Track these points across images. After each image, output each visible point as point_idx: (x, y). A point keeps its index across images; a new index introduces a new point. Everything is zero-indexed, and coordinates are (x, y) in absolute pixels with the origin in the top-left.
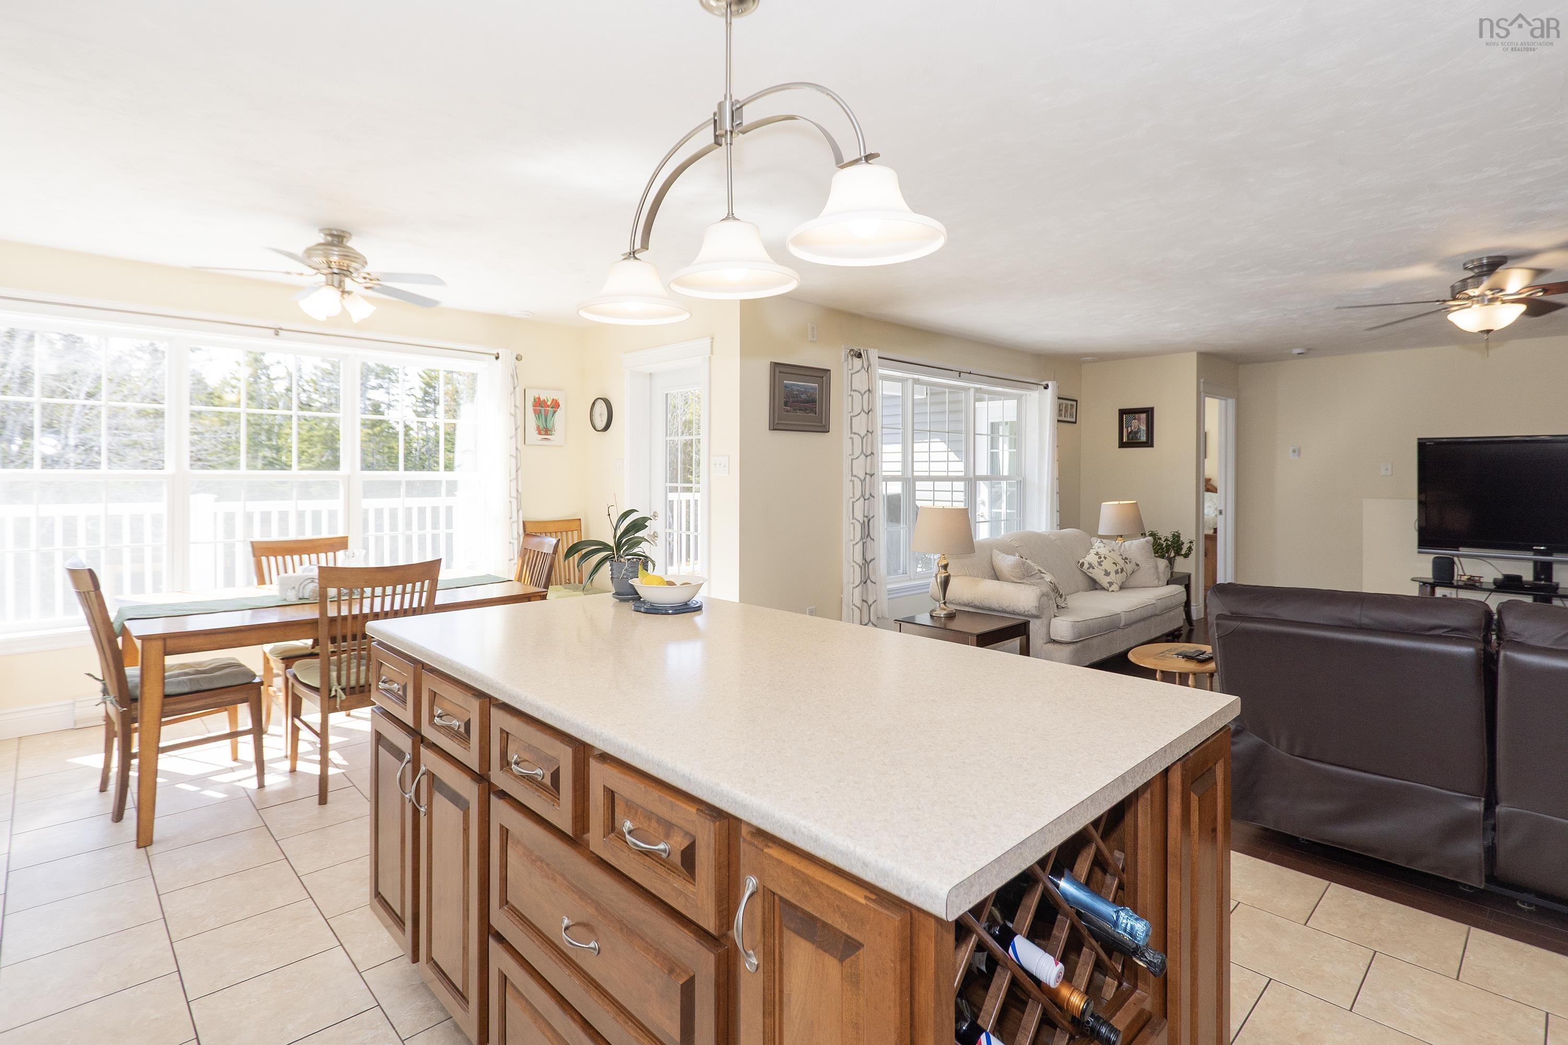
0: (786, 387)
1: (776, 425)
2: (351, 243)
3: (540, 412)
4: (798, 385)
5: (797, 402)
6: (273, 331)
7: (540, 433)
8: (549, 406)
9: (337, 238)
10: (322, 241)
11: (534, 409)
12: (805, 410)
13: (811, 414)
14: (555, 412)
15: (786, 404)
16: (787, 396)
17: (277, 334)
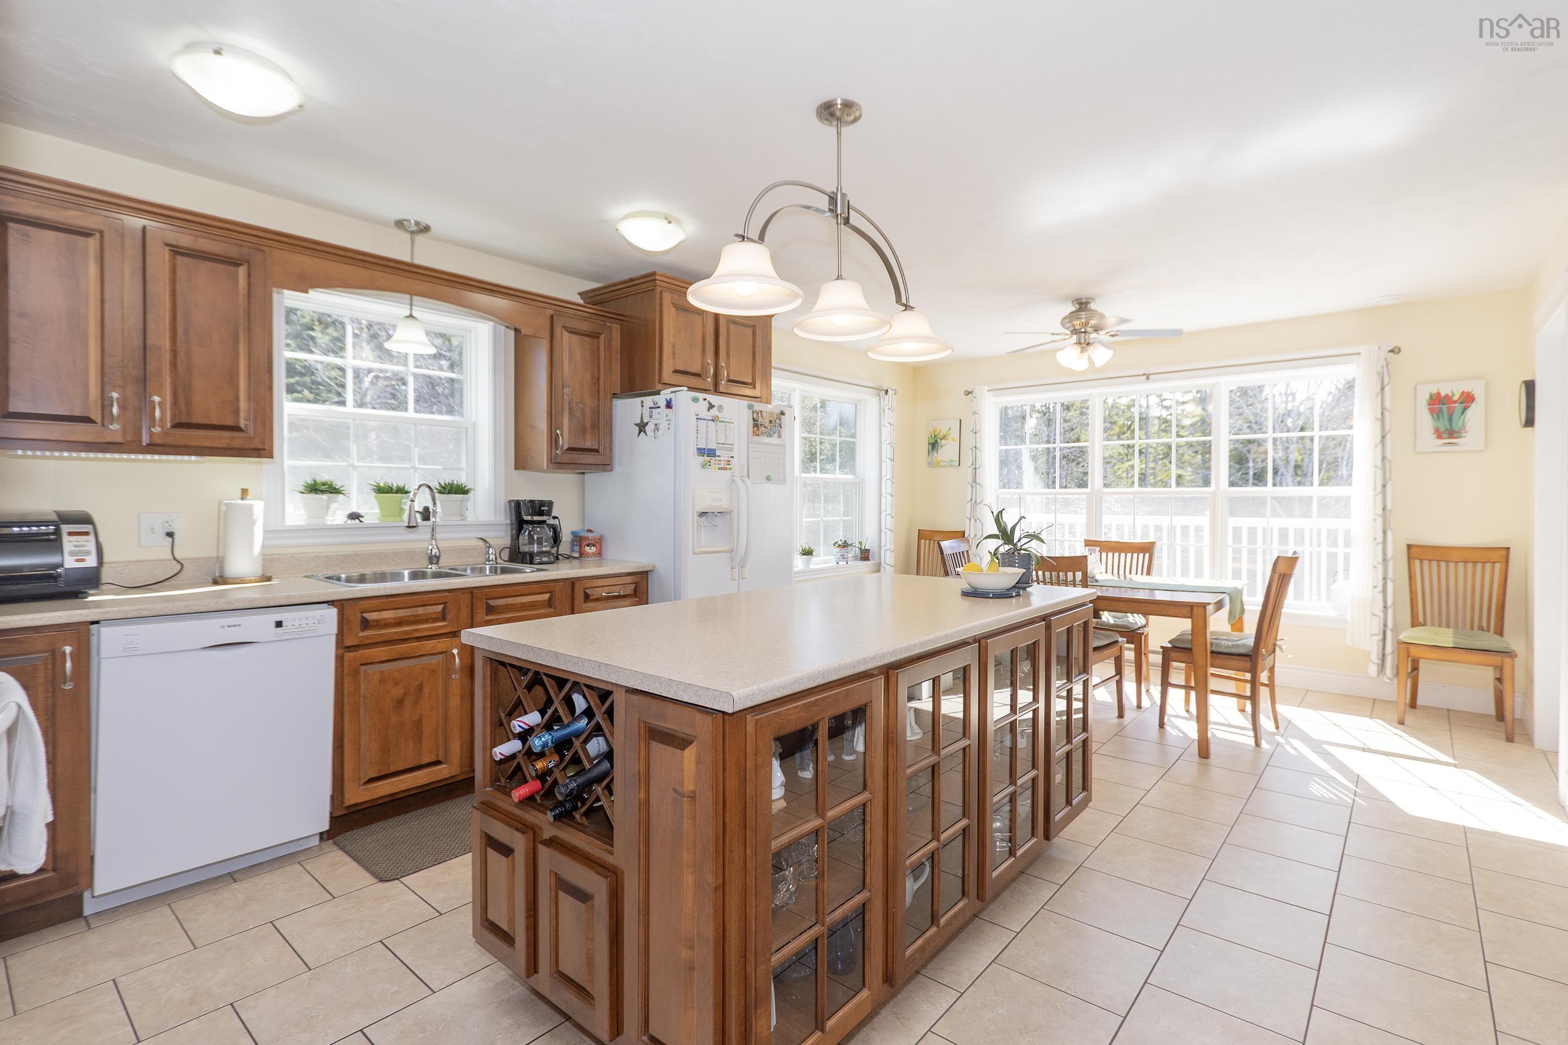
2: (1092, 306)
3: (1441, 410)
6: (1145, 377)
7: (1439, 437)
8: (1455, 402)
9: (1083, 305)
10: (1074, 309)
11: (1429, 409)
14: (1465, 409)
17: (1148, 379)
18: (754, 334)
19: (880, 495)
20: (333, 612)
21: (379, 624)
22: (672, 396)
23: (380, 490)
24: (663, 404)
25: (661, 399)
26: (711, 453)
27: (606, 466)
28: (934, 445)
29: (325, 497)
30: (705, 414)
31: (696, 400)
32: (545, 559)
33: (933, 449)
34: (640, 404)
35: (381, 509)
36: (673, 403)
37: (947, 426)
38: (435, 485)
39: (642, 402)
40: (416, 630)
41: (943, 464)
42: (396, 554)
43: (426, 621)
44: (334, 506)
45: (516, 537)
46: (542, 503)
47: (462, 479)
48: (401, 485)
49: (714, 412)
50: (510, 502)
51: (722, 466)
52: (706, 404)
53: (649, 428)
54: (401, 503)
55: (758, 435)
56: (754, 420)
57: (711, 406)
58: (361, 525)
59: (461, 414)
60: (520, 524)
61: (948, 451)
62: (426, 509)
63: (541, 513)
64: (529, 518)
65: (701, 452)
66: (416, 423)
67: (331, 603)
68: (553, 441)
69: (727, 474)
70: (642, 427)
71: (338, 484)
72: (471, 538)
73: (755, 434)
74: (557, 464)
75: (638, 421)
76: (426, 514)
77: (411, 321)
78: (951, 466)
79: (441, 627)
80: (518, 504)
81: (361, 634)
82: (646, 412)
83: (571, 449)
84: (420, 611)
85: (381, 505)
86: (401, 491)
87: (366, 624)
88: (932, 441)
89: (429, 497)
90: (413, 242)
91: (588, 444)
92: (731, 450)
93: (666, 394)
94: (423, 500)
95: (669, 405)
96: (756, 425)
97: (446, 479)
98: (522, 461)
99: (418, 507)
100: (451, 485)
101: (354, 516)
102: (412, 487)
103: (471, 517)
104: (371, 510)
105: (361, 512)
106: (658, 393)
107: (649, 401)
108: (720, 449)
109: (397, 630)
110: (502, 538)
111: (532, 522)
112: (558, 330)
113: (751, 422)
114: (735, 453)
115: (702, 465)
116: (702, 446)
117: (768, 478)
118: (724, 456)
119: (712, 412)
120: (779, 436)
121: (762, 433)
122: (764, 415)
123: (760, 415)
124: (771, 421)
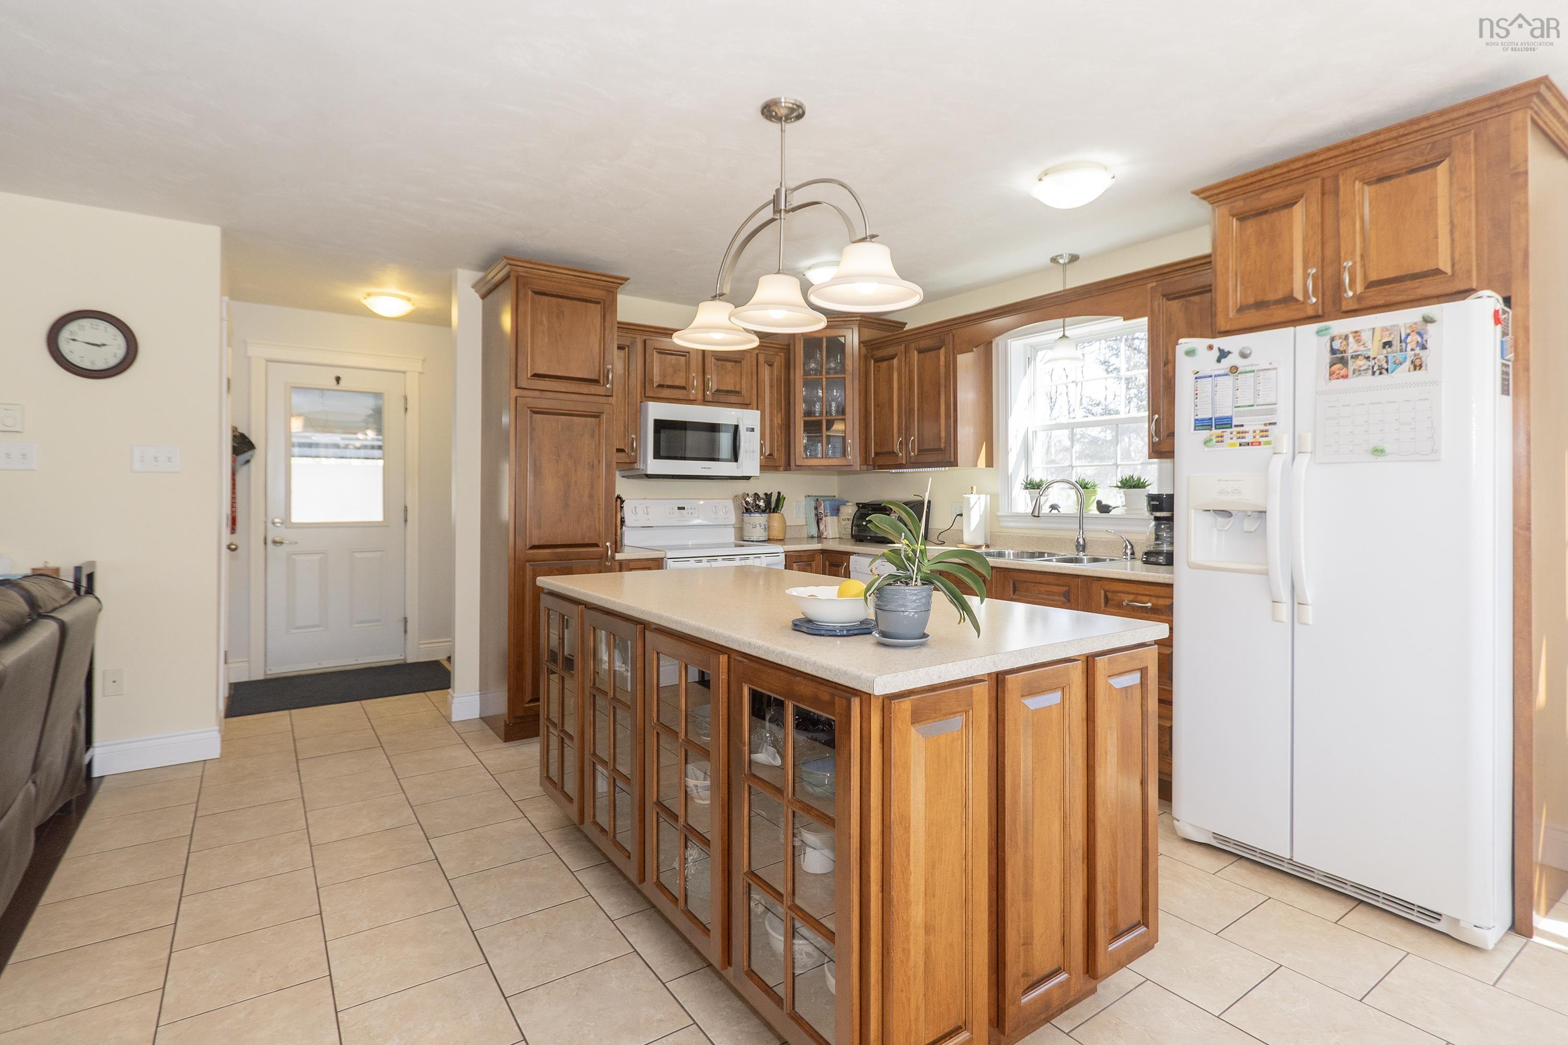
26: (1224, 423)
30: (1211, 366)
31: (1191, 352)
49: (1230, 361)
51: (1249, 438)
52: (1214, 354)
56: (1333, 351)
57: (1223, 354)
58: (1058, 514)
65: (1202, 424)
68: (1153, 428)
69: (1260, 450)
92: (1266, 414)
100: (1130, 480)
108: (1241, 413)
113: (1327, 357)
114: (1283, 416)
115: (1206, 442)
116: (1205, 414)
117: (1378, 452)
118: (1252, 425)
119: (1227, 363)
120: (1417, 366)
121: (1358, 372)
122: (1366, 336)
123: (1351, 339)
124: (1388, 344)
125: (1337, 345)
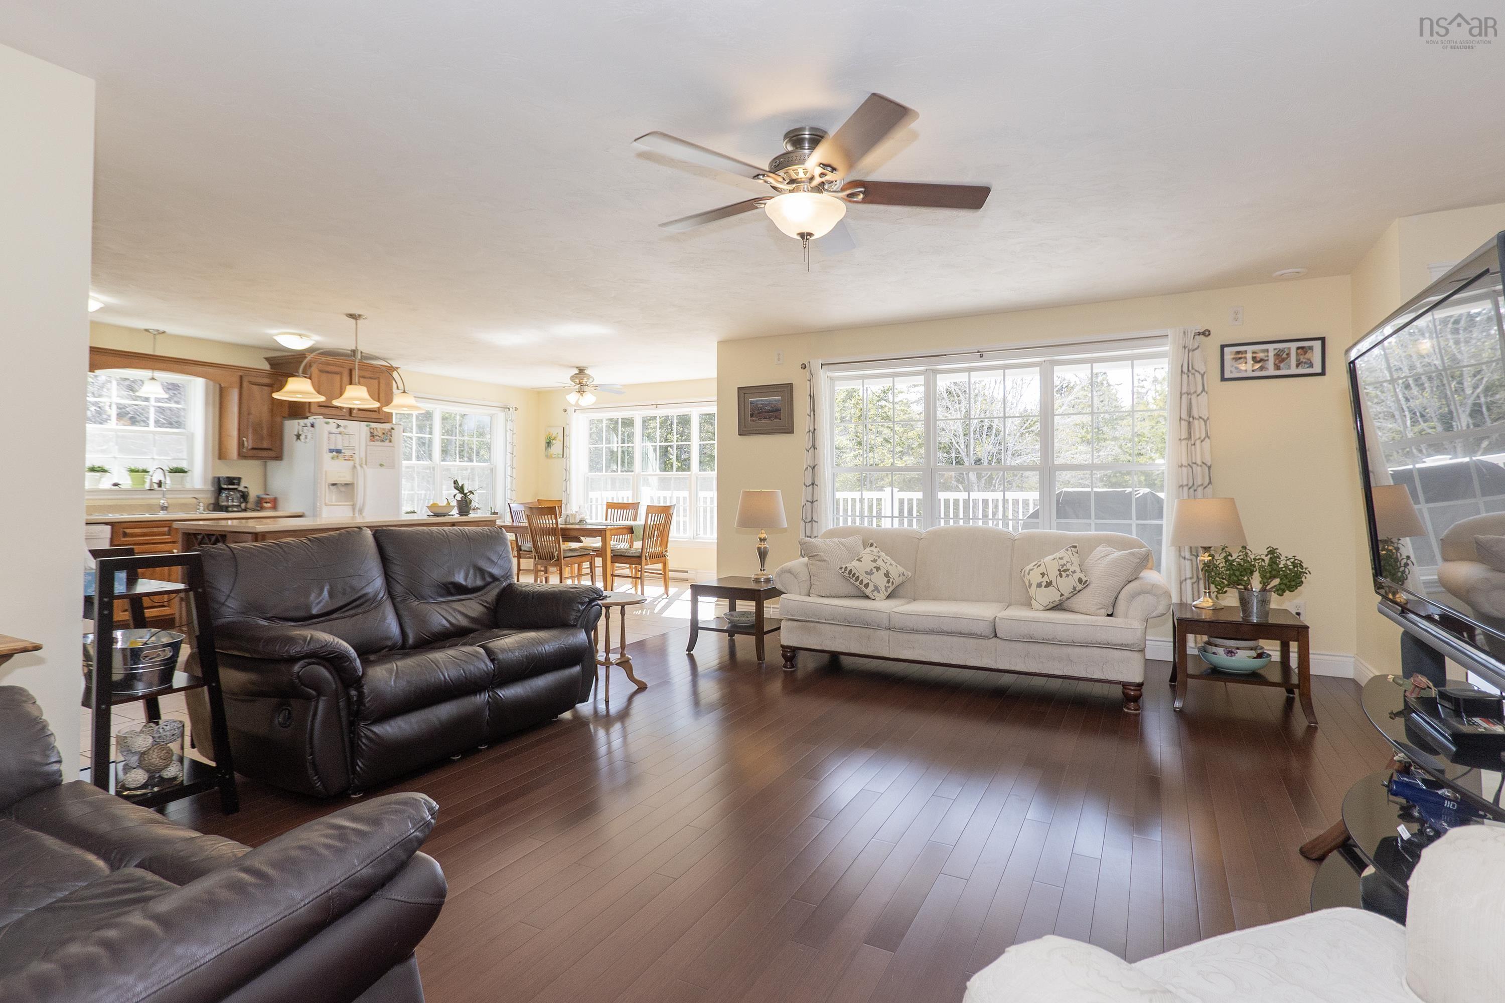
0: (751, 403)
1: (744, 431)
2: (586, 371)
4: (762, 400)
5: (762, 412)
9: (581, 371)
12: (770, 418)
13: (775, 421)
15: (752, 416)
16: (752, 410)
18: (379, 383)
19: (506, 477)
20: (109, 528)
21: (132, 535)
22: (314, 421)
23: (132, 471)
24: (309, 425)
25: (308, 422)
26: (339, 451)
27: (279, 457)
28: (549, 444)
29: (98, 474)
30: (334, 430)
31: (327, 423)
32: (235, 509)
33: (548, 446)
34: (297, 424)
35: (132, 481)
36: (315, 425)
37: (557, 432)
38: (166, 468)
39: (299, 423)
40: (154, 539)
41: (554, 456)
42: (141, 505)
43: (159, 535)
44: (103, 479)
45: (217, 498)
46: (234, 478)
47: (184, 465)
48: (144, 468)
49: (341, 429)
50: (215, 477)
51: (346, 458)
52: (335, 425)
53: (302, 437)
54: (144, 478)
55: (374, 441)
56: (371, 433)
57: (339, 426)
58: (120, 489)
59: (184, 428)
60: (220, 490)
61: (556, 448)
62: (160, 481)
63: (233, 484)
64: (225, 486)
65: (331, 451)
66: (154, 433)
67: (107, 524)
68: (241, 444)
69: (351, 463)
70: (298, 437)
71: (106, 467)
72: (189, 498)
73: (371, 440)
74: (242, 456)
75: (296, 433)
76: (160, 484)
77: (153, 381)
78: (558, 457)
79: (166, 539)
80: (219, 478)
81: (123, 539)
82: (300, 428)
83: (253, 449)
84: (155, 530)
85: (132, 479)
86: (145, 471)
87: (125, 535)
88: (548, 441)
89: (162, 475)
90: (155, 338)
91: (265, 445)
92: (354, 450)
93: (311, 419)
94: (157, 477)
95: (312, 426)
96: (372, 435)
97: (174, 465)
98: (221, 454)
99: (155, 480)
100: (177, 468)
101: (116, 485)
102: (151, 470)
103: (188, 486)
104: (127, 482)
105: (120, 483)
106: (307, 418)
107: (302, 422)
108: (344, 449)
109: (142, 538)
110: (209, 498)
111: (226, 489)
112: (245, 384)
113: (369, 434)
114: (357, 452)
115: (333, 458)
116: (332, 448)
117: (381, 465)
118: (348, 453)
119: (340, 429)
120: (390, 441)
121: (377, 440)
122: (379, 430)
123: (375, 430)
124: (384, 433)
125: (372, 431)
